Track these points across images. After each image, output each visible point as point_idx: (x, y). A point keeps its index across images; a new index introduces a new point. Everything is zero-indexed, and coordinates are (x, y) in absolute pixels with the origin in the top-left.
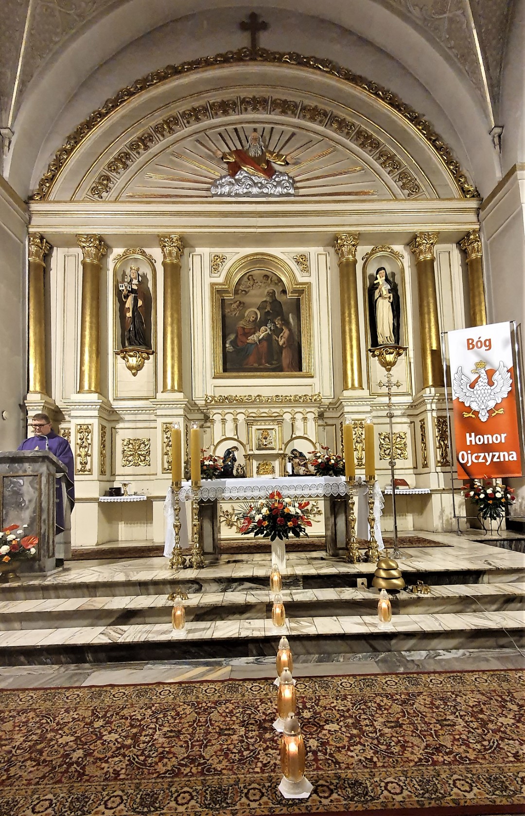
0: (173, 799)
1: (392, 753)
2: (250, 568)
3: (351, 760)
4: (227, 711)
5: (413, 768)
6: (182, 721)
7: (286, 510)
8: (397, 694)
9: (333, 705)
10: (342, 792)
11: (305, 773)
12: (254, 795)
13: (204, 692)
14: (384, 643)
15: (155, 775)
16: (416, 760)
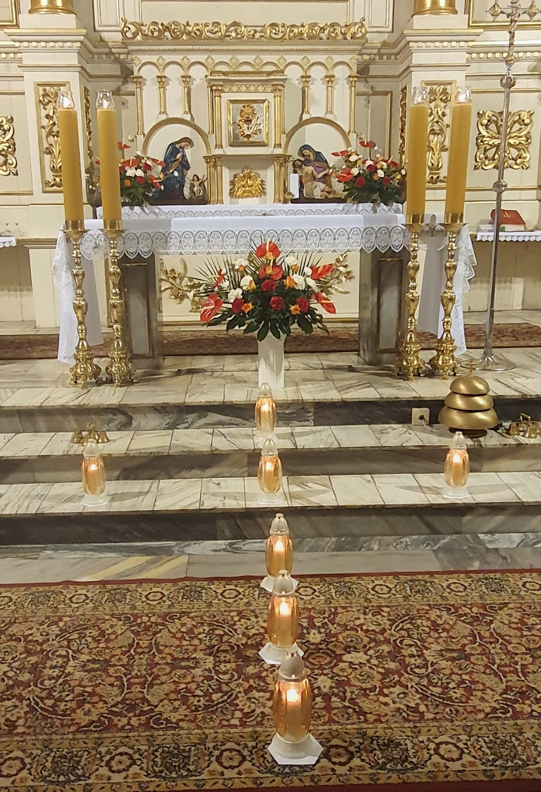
0: (103, 764)
1: (450, 699)
3: (384, 710)
4: (184, 629)
5: (482, 723)
6: (110, 645)
7: (287, 282)
8: (464, 606)
9: (358, 622)
10: (367, 756)
11: (311, 728)
12: (231, 759)
13: (144, 599)
14: (449, 520)
15: (73, 729)
16: (488, 710)
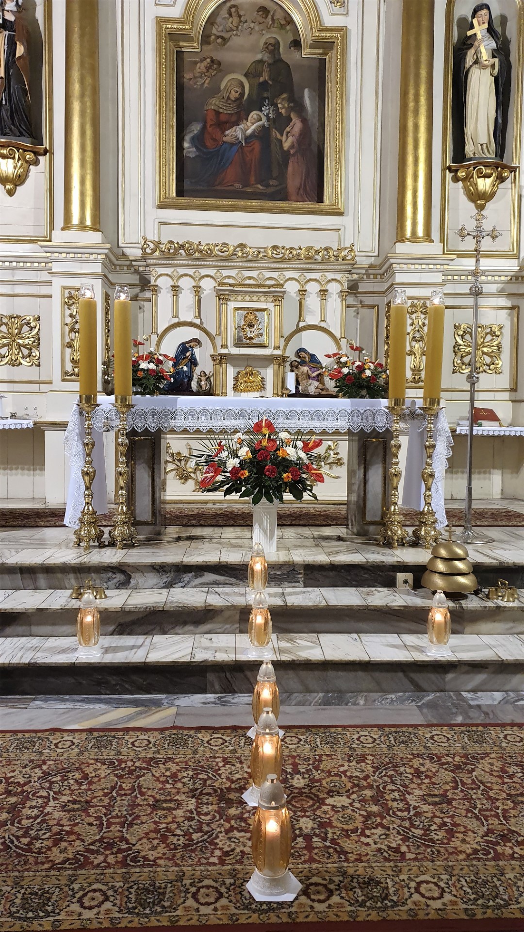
0: (75, 900)
1: (432, 841)
2: (217, 549)
3: (364, 850)
4: (168, 774)
5: (463, 863)
6: (93, 787)
7: (280, 453)
8: (447, 755)
9: (342, 769)
10: (347, 894)
11: (291, 866)
12: (207, 895)
13: (130, 746)
14: (433, 677)
15: (46, 866)
16: (469, 851)
